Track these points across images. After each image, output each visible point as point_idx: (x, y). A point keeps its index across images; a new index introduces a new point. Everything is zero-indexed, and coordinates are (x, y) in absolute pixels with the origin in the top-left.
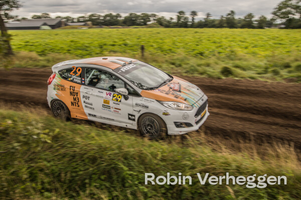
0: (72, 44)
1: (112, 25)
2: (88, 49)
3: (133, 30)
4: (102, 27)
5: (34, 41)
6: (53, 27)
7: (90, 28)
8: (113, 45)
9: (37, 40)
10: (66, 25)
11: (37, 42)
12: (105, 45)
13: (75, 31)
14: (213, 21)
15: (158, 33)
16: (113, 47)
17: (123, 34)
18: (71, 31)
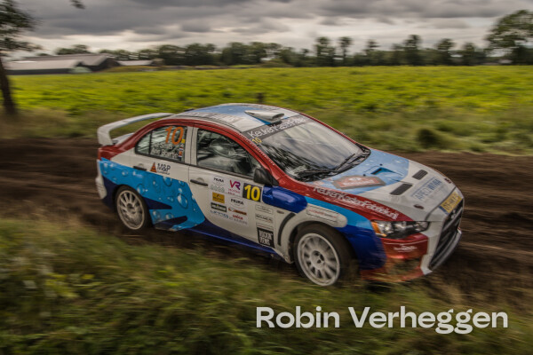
0: (130, 95)
4: (180, 68)
5: (59, 92)
6: (95, 69)
7: (160, 70)
8: (205, 96)
9: (65, 91)
11: (65, 94)
12: (190, 95)
13: (135, 74)
14: (381, 54)
15: (284, 75)
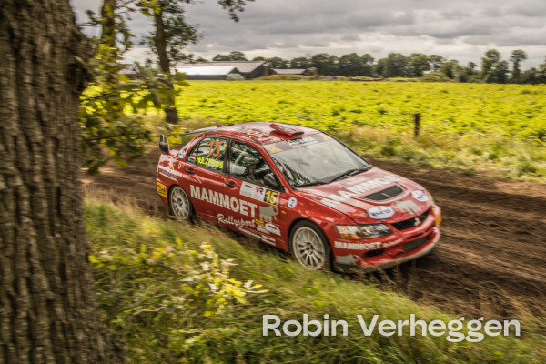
0: (282, 105)
1: (354, 76)
2: (312, 116)
3: (394, 84)
4: (335, 79)
5: (215, 100)
6: (248, 76)
7: (312, 79)
8: (359, 112)
9: (221, 99)
10: (271, 73)
11: (221, 102)
12: (343, 110)
13: (288, 83)
15: (445, 92)
16: (359, 115)
17: (376, 91)
18: (279, 83)
